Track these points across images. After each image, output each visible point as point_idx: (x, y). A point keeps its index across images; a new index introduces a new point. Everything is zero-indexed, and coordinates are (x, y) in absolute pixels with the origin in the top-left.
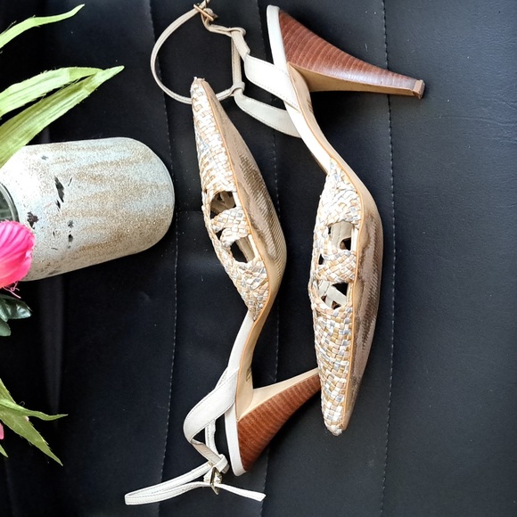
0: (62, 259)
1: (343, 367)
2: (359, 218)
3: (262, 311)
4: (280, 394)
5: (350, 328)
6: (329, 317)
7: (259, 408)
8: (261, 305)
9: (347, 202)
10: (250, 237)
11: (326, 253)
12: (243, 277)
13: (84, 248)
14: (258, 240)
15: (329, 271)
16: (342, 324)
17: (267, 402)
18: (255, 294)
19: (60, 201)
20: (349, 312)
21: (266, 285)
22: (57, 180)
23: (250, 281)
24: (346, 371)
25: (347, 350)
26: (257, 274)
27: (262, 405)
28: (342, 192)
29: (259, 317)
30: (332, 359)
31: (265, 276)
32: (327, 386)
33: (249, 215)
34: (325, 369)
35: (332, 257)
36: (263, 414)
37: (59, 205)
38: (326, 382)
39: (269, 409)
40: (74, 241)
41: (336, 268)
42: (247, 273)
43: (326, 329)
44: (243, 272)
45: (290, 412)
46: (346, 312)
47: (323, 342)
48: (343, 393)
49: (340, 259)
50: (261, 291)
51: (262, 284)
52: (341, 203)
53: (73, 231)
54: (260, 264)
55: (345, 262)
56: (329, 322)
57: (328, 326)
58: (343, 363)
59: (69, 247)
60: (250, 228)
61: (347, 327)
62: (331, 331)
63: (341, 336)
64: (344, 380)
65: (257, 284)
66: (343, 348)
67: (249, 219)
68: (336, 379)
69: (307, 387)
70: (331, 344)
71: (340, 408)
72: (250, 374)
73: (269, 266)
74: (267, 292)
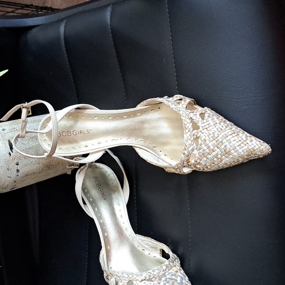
0: (15, 182)
13: (27, 175)
19: (11, 152)
22: (9, 141)
37: (10, 154)
40: (21, 172)
53: (19, 167)
59: (18, 175)
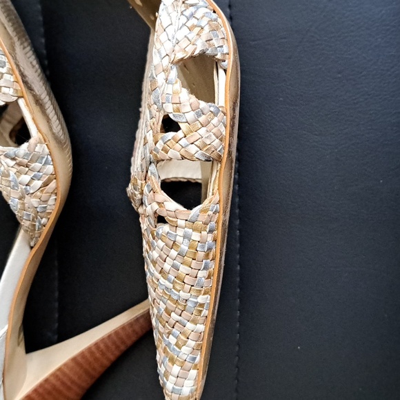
1: (202, 305)
2: (225, 50)
3: (45, 230)
4: (74, 359)
5: (215, 240)
6: (181, 223)
7: (41, 385)
8: (44, 221)
9: (204, 22)
10: (21, 102)
11: (178, 110)
12: (12, 172)
14: (36, 109)
15: (184, 142)
16: (204, 233)
17: (54, 375)
18: (34, 202)
20: (215, 213)
21: (53, 185)
23: (26, 178)
24: (205, 312)
25: (209, 277)
26: (37, 165)
27: (46, 380)
28: (192, 9)
29: (41, 240)
30: (183, 295)
31: (50, 168)
32: (172, 340)
33: (18, 66)
34: (169, 312)
35: (190, 116)
36: (49, 393)
38: (169, 333)
39: (58, 384)
41: (196, 136)
42: (19, 164)
43: (174, 245)
44: (12, 163)
45: (86, 383)
46: (210, 213)
47: (167, 267)
48: (199, 348)
49: (202, 119)
50: (44, 196)
51: (46, 184)
52: (195, 26)
54: (42, 149)
55: (211, 126)
56: (180, 232)
57: (179, 239)
58: (201, 299)
60: (21, 87)
61: (210, 238)
62: (185, 247)
63: (201, 254)
64: (201, 327)
65: (38, 183)
66: (202, 274)
67: (17, 72)
68: (190, 326)
69: (114, 343)
70: (184, 269)
71: (193, 373)
72: (22, 335)
73: (56, 152)
74: (53, 197)
